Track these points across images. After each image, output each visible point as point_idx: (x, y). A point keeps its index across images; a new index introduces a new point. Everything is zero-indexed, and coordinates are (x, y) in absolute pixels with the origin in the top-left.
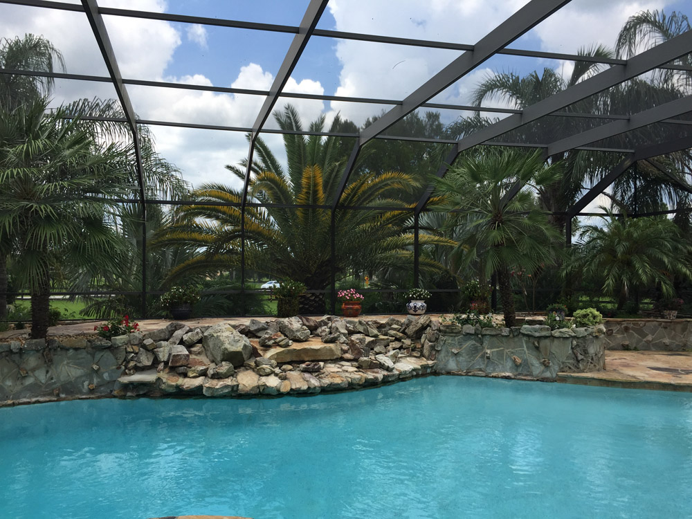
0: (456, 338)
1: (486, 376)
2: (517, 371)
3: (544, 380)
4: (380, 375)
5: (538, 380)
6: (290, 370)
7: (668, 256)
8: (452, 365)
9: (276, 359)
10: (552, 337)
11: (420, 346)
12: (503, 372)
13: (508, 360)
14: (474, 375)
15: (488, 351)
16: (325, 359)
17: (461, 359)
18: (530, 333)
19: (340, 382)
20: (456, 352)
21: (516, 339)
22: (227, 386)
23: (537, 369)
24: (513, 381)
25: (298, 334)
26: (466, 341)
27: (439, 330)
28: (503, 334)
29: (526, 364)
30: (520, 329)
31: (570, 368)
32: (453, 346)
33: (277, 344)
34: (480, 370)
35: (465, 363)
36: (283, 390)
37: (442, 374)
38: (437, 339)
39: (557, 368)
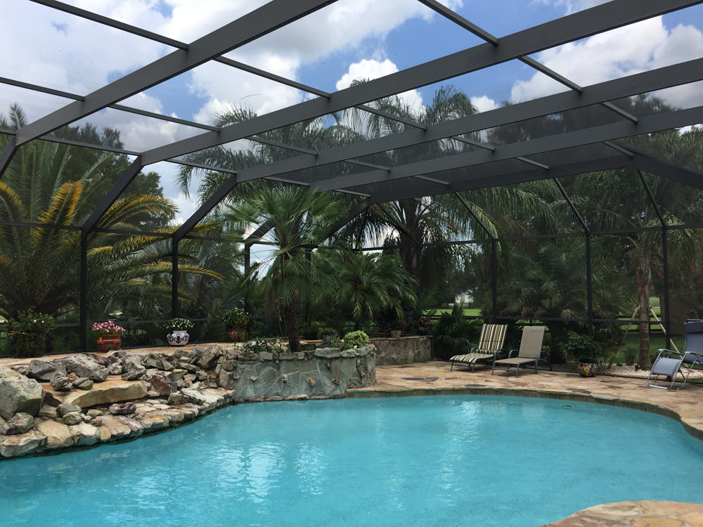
0: (255, 365)
1: (284, 400)
2: (311, 391)
3: (335, 397)
4: (195, 409)
5: (330, 398)
6: (99, 415)
7: (399, 285)
8: (250, 393)
9: (79, 404)
10: (342, 358)
11: (215, 377)
12: (299, 394)
13: (304, 382)
14: (272, 401)
15: (285, 376)
16: (133, 398)
17: (258, 386)
18: (323, 355)
19: (162, 421)
20: (254, 379)
21: (311, 362)
22: (33, 442)
23: (329, 388)
24: (308, 401)
25: (97, 373)
26: (263, 367)
27: (237, 358)
28: (299, 358)
29: (320, 385)
30: (313, 352)
31: (355, 384)
32: (251, 373)
33: (76, 387)
34: (278, 394)
35: (263, 390)
36: (103, 438)
37: (241, 403)
38: (235, 368)
39: (345, 385)
